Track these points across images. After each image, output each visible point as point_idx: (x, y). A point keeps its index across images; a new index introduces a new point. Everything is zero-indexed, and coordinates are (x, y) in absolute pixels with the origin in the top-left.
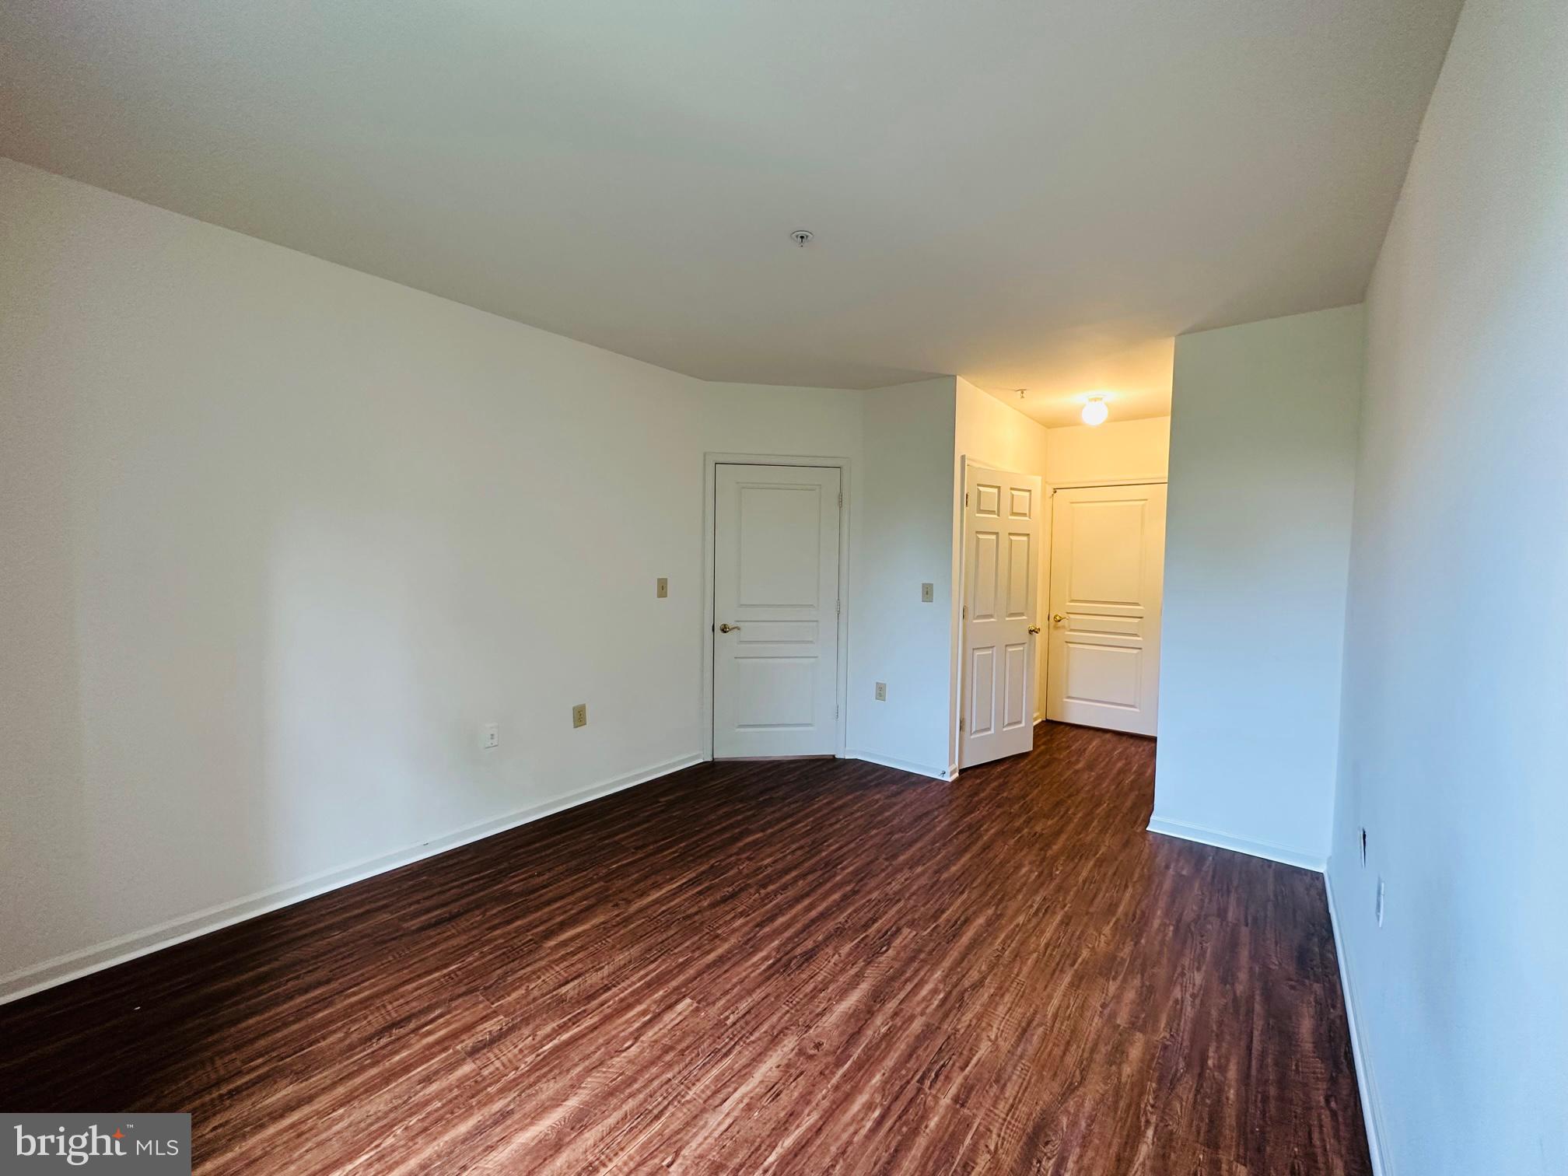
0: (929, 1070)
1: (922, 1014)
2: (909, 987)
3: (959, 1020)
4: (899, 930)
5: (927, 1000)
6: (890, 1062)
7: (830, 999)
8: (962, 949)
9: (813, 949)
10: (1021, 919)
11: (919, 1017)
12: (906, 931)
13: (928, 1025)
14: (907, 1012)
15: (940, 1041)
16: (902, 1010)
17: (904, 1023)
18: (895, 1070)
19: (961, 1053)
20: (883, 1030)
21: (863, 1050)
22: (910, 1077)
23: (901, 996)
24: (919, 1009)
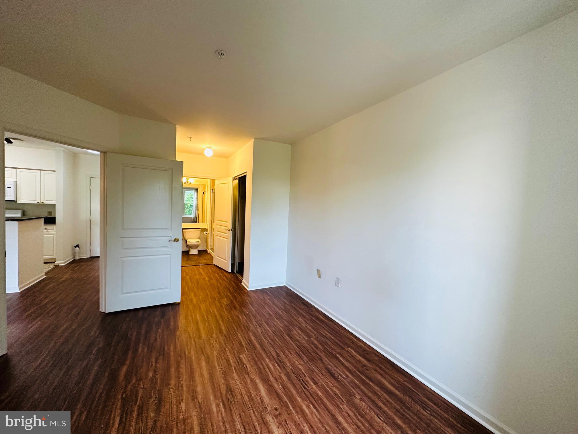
0: (302, 384)
1: (280, 373)
2: (267, 370)
3: (288, 366)
4: (239, 358)
5: (275, 368)
6: (294, 392)
7: (257, 395)
8: (261, 349)
9: (227, 387)
10: (259, 330)
11: (281, 375)
12: (241, 356)
13: (285, 375)
14: (278, 377)
15: (293, 375)
16: (275, 377)
17: (281, 380)
18: (298, 392)
19: (300, 373)
20: (280, 386)
21: (286, 397)
22: (302, 390)
23: (270, 374)
24: (278, 373)
